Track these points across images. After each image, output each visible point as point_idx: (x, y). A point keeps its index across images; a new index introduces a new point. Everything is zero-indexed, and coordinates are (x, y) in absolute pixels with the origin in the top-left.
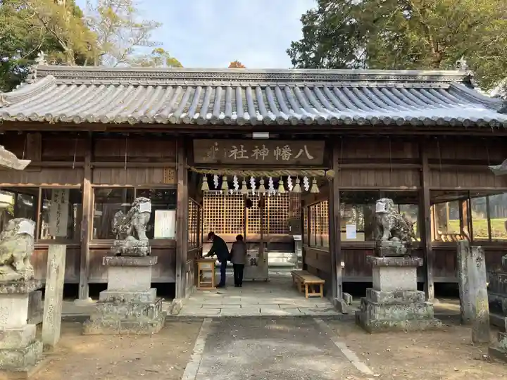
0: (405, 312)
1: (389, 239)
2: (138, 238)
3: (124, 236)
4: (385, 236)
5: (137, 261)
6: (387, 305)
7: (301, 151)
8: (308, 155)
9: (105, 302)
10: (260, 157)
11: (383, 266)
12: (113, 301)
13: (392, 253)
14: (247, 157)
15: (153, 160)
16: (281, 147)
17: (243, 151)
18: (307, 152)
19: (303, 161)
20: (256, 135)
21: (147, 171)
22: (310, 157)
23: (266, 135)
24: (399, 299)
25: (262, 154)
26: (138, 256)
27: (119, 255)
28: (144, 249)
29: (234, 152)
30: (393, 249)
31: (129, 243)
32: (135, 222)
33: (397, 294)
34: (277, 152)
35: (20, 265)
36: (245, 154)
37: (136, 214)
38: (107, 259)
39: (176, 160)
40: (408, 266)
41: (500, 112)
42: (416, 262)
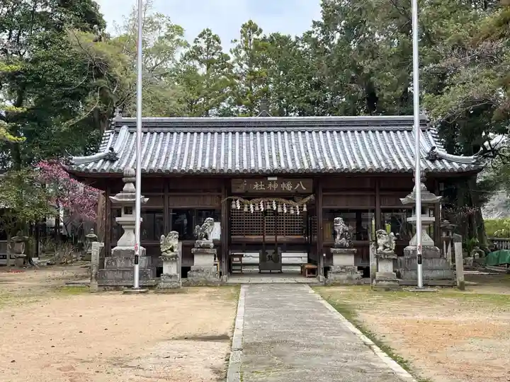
0: (346, 276)
1: (340, 239)
2: (207, 239)
3: (201, 239)
4: (338, 237)
5: (207, 251)
6: (337, 273)
7: (298, 185)
9: (194, 271)
10: (272, 189)
11: (336, 253)
12: (197, 271)
13: (341, 246)
14: (264, 189)
15: (205, 191)
16: (286, 183)
17: (261, 185)
19: (299, 191)
20: (269, 179)
21: (202, 198)
22: (304, 189)
23: (276, 179)
24: (344, 270)
25: (273, 186)
26: (209, 248)
27: (198, 248)
29: (256, 186)
30: (342, 244)
32: (206, 231)
33: (343, 267)
34: (283, 186)
35: (175, 250)
36: (263, 187)
37: (207, 227)
38: (194, 250)
39: (220, 191)
40: (349, 253)
41: (427, 158)
42: (354, 251)
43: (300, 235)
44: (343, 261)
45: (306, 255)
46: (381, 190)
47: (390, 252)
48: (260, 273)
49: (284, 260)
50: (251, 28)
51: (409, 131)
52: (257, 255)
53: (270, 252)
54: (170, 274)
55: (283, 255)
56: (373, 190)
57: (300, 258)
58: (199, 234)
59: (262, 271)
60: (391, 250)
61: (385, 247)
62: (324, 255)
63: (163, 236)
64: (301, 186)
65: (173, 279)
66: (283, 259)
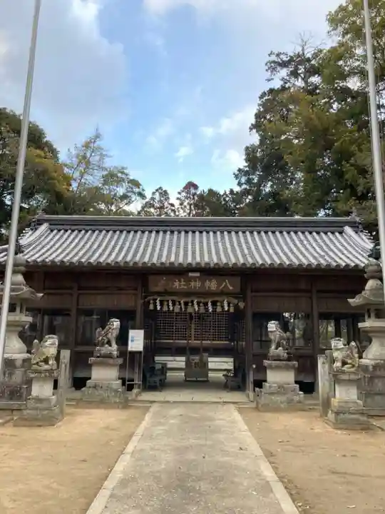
0: (284, 398)
1: (277, 349)
2: (110, 346)
3: (103, 345)
4: (273, 347)
5: (111, 361)
6: (274, 393)
7: (224, 283)
8: (229, 286)
9: (90, 387)
10: (195, 287)
11: (271, 367)
12: (95, 387)
13: (278, 359)
14: (185, 287)
16: (210, 280)
17: (183, 283)
18: (228, 285)
19: (225, 290)
20: (190, 274)
22: (231, 288)
23: (198, 274)
24: (282, 390)
25: (196, 285)
26: (111, 358)
27: (98, 357)
28: (115, 353)
29: (177, 284)
30: (279, 356)
31: (106, 349)
32: (109, 335)
33: (280, 387)
34: (207, 284)
36: (184, 285)
37: (110, 330)
38: (92, 360)
39: (136, 289)
40: (287, 368)
41: (370, 256)
42: (294, 365)
43: (225, 340)
44: (280, 377)
45: (232, 360)
46: (318, 291)
47: (353, 370)
48: (186, 381)
49: (211, 366)
50: (191, 185)
51: (341, 233)
52: (183, 359)
53: (196, 358)
54: (42, 396)
55: (210, 359)
56: (309, 291)
57: (226, 363)
58: (100, 338)
59: (188, 379)
60: (353, 366)
61: (344, 363)
62: (254, 366)
63: (36, 341)
64: (229, 285)
65: (44, 405)
66: (209, 364)
